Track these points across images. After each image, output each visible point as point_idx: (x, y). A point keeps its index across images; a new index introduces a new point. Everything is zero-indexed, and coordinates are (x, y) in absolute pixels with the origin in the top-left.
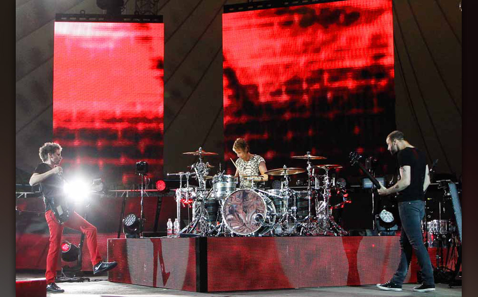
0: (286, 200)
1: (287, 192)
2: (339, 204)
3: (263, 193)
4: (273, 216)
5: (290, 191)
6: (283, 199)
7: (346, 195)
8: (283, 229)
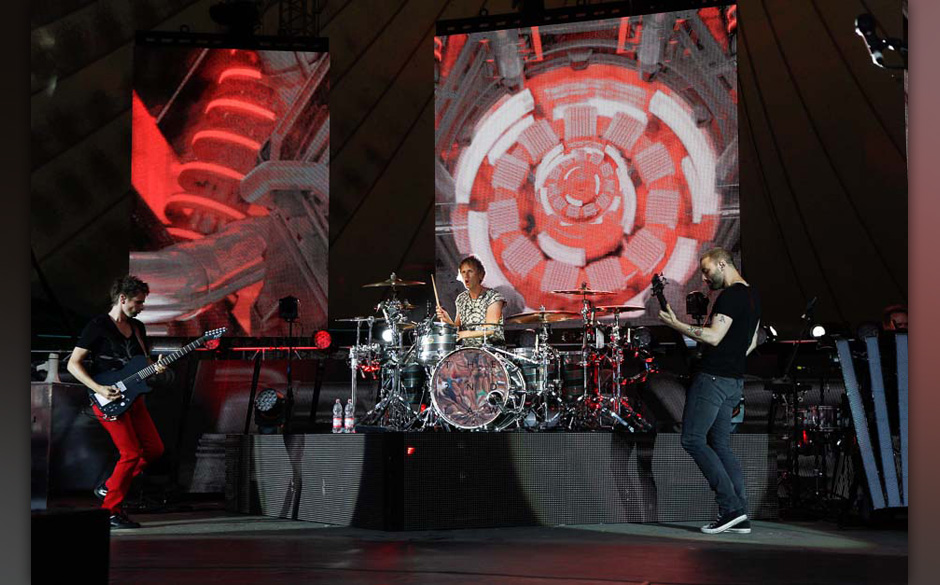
0: (544, 367)
1: (546, 354)
2: (639, 376)
3: (503, 355)
4: (520, 395)
5: (550, 351)
6: (538, 365)
7: (650, 360)
8: (538, 419)
